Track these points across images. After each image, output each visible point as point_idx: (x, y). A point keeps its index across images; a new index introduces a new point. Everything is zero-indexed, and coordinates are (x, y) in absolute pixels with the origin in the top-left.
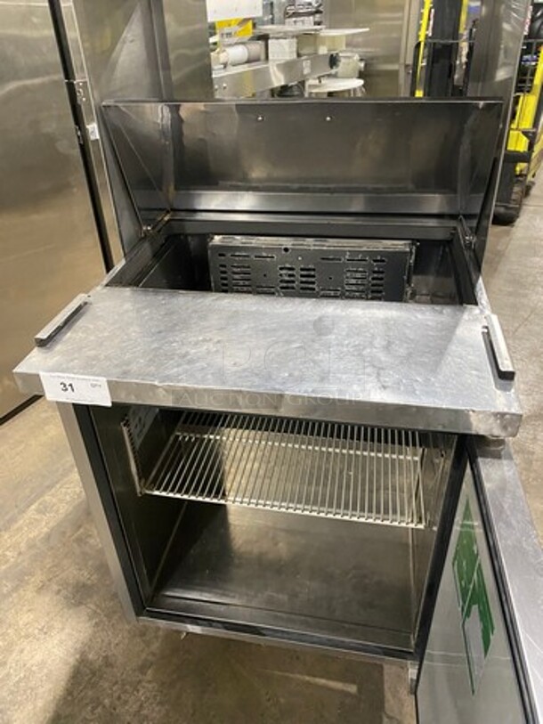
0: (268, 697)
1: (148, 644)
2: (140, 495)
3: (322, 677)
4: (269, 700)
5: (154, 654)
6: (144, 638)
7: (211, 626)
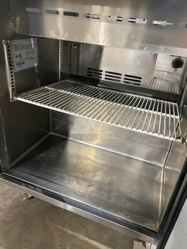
0: (60, 243)
1: (5, 200)
2: (11, 101)
3: (95, 240)
4: (60, 245)
5: (5, 205)
6: (5, 197)
7: (35, 190)
